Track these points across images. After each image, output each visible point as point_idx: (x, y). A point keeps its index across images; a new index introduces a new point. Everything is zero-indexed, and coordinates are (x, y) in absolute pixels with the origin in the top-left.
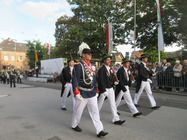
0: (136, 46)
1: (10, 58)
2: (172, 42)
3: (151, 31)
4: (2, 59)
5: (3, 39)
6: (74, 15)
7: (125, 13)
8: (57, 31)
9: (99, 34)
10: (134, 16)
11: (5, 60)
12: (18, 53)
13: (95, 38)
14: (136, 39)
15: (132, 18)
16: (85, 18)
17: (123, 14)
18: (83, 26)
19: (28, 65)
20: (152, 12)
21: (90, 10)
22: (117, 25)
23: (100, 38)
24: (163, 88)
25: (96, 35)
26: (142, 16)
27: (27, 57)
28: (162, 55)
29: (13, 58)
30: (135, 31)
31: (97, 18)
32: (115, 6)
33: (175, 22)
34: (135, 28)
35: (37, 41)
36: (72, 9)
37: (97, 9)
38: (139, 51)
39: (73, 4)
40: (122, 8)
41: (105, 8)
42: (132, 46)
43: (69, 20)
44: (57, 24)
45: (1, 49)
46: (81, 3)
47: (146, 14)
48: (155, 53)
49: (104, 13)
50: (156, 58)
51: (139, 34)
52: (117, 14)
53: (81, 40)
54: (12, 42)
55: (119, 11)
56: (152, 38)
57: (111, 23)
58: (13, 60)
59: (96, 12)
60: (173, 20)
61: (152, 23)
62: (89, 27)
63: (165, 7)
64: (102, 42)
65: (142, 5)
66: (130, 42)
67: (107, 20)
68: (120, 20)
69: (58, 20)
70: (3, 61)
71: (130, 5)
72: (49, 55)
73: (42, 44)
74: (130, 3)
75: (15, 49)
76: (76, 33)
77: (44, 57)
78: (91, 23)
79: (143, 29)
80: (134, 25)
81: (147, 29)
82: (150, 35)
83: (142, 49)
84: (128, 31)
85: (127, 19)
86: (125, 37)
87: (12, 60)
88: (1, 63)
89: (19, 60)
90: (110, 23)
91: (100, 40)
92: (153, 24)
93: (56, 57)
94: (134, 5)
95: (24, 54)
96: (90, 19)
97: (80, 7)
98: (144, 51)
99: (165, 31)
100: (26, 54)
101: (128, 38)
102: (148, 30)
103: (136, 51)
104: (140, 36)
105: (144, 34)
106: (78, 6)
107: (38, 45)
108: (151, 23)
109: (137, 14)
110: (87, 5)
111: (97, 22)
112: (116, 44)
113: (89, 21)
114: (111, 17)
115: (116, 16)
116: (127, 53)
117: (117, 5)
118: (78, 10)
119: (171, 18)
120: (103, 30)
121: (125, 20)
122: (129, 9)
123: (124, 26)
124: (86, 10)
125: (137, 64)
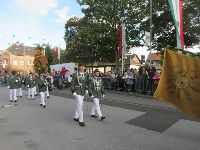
0: (153, 48)
2: (193, 44)
3: (169, 31)
4: (11, 64)
6: (84, 16)
7: (140, 12)
8: (67, 34)
9: (111, 36)
10: (150, 16)
11: (14, 64)
12: (27, 58)
13: (107, 41)
14: (152, 41)
15: (148, 17)
16: (96, 19)
17: (137, 13)
18: (94, 28)
21: (102, 10)
22: (131, 26)
23: (112, 41)
25: (108, 37)
29: (22, 63)
30: (151, 32)
31: (110, 19)
32: (128, 6)
33: (196, 21)
34: (151, 30)
35: (47, 44)
36: (82, 10)
37: (109, 9)
39: (83, 4)
40: (136, 7)
41: (117, 7)
42: (148, 48)
43: (80, 20)
44: (67, 26)
45: (10, 54)
46: (91, 3)
47: (163, 12)
49: (117, 14)
51: (155, 35)
52: (132, 14)
53: (92, 43)
54: (21, 46)
55: (133, 10)
56: (171, 39)
57: (124, 23)
59: (108, 12)
60: (194, 19)
62: (101, 30)
63: (184, 5)
64: (115, 45)
65: (158, 3)
66: (146, 44)
67: (120, 20)
69: (68, 21)
70: (12, 66)
71: (146, 4)
72: (59, 60)
73: (52, 48)
74: (146, 2)
75: (24, 53)
76: (87, 36)
77: (54, 61)
78: (103, 24)
79: (160, 29)
80: (149, 25)
81: (165, 29)
82: (168, 36)
83: (159, 52)
84: (143, 33)
85: (142, 20)
86: (140, 39)
87: (22, 65)
88: (11, 68)
89: (29, 65)
91: (112, 43)
92: (171, 24)
93: (66, 61)
94: (150, 3)
96: (102, 20)
97: (91, 8)
99: (185, 32)
101: (143, 40)
102: (166, 31)
105: (161, 35)
106: (89, 6)
107: (48, 49)
108: (168, 22)
109: (154, 13)
110: (99, 5)
111: (109, 23)
112: (131, 47)
113: (101, 23)
114: (124, 18)
115: (130, 16)
116: (143, 57)
117: (131, 4)
118: (89, 11)
119: (191, 17)
120: (116, 31)
121: (140, 21)
122: (145, 8)
123: (139, 27)
124: (97, 11)
125: (154, 68)
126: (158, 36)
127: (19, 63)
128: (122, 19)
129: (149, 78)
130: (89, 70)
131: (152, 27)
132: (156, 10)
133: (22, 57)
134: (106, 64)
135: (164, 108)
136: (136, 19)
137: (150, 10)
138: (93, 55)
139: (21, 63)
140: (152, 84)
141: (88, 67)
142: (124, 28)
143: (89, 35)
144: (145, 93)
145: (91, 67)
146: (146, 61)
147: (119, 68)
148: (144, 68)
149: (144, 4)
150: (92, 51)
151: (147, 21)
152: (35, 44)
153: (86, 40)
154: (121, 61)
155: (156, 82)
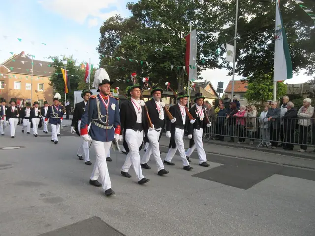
0: (236, 71)
1: (23, 86)
2: (298, 67)
3: (263, 47)
4: (10, 87)
5: (12, 53)
6: (132, 15)
7: (220, 14)
8: (102, 43)
9: (172, 49)
10: (235, 20)
11: (15, 88)
12: (37, 78)
14: (236, 61)
15: (232, 23)
16: (150, 20)
17: (216, 16)
18: (146, 34)
20: (265, 13)
21: (159, 7)
22: (205, 34)
23: (174, 57)
24: (279, 144)
25: (168, 50)
26: (249, 20)
27: (51, 84)
28: (281, 89)
29: (29, 86)
30: (235, 46)
31: (172, 22)
32: (202, 2)
33: (305, 32)
34: (235, 41)
35: (69, 58)
36: (129, 5)
37: (171, 6)
38: (241, 81)
40: (214, 5)
41: (185, 4)
42: (229, 71)
43: (124, 22)
44: (104, 30)
45: (9, 71)
47: (254, 16)
48: (267, 85)
49: (183, 14)
50: (270, 93)
51: (241, 51)
52: (206, 16)
53: (143, 59)
54: (27, 59)
55: (209, 10)
56: (264, 59)
57: (195, 30)
58: (30, 89)
59: (170, 11)
60: (302, 29)
61: (265, 33)
62: (157, 38)
63: (288, 6)
64: (179, 63)
65: (249, 1)
66: (226, 65)
67: (189, 25)
68: (211, 26)
69: (105, 23)
70: (11, 91)
72: (88, 83)
73: (77, 65)
75: (32, 70)
76: (135, 47)
77: (80, 86)
78: (161, 30)
79: (249, 42)
80: (233, 36)
81: (256, 43)
82: (262, 53)
83: (246, 78)
84: (223, 46)
85: (223, 25)
86: (217, 56)
87: (27, 89)
88: (9, 94)
89: (38, 90)
90: (192, 30)
91: (175, 60)
92: (266, 35)
95: (47, 81)
96: (159, 23)
97: (143, 2)
98: (250, 82)
100: (50, 80)
101: (223, 58)
102: (259, 45)
103: (235, 80)
104: (244, 55)
105: (250, 52)
107: (71, 66)
108: (263, 32)
109: (241, 17)
111: (170, 28)
112: (202, 68)
113: (157, 27)
114: (195, 21)
115: (204, 20)
116: (221, 84)
118: (139, 7)
119: (298, 25)
120: (180, 42)
121: (219, 27)
122: (227, 8)
123: (217, 37)
124: (152, 8)
125: (236, 102)
126: (246, 54)
131: (237, 39)
132: (244, 12)
133: (29, 77)
136: (213, 25)
137: (235, 11)
139: (27, 87)
142: (193, 37)
143: (139, 46)
144: (221, 138)
146: (224, 91)
149: (227, 1)
151: (229, 28)
152: (50, 57)
153: (134, 53)
154: (186, 90)
155: (238, 122)
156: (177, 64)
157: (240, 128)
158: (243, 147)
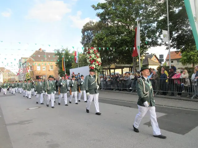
0: (171, 46)
3: (189, 28)
4: (35, 69)
6: (100, 20)
7: (156, 11)
8: (83, 39)
9: (126, 38)
10: (167, 14)
11: (38, 70)
13: (123, 43)
14: (170, 39)
15: (164, 15)
16: (111, 21)
17: (153, 12)
18: (109, 30)
19: (59, 74)
21: (116, 13)
22: (148, 25)
23: (128, 42)
25: (124, 39)
27: (57, 66)
29: (45, 68)
30: (169, 31)
32: (143, 5)
34: (168, 28)
35: (66, 49)
36: (97, 14)
37: (124, 11)
38: (176, 52)
39: (98, 9)
40: (151, 6)
42: (166, 47)
43: (95, 25)
44: (84, 31)
45: (34, 60)
46: (106, 7)
47: (180, 8)
51: (174, 33)
52: (147, 13)
53: (109, 46)
55: (148, 9)
59: (123, 14)
62: (116, 32)
64: (132, 46)
66: (164, 43)
69: (84, 27)
70: (36, 71)
71: (162, 2)
72: (77, 63)
73: (71, 52)
75: (46, 59)
76: (103, 39)
77: (73, 65)
78: (118, 26)
79: (178, 26)
80: (167, 23)
81: (184, 26)
82: (189, 32)
83: (179, 50)
85: (159, 18)
86: (157, 38)
87: (43, 70)
89: (50, 70)
90: (139, 23)
91: (128, 44)
93: (84, 64)
95: (54, 64)
96: (117, 22)
97: (106, 11)
98: (182, 52)
100: (56, 63)
101: (161, 39)
102: (186, 27)
104: (176, 35)
105: (180, 32)
106: (104, 10)
107: (67, 54)
109: (171, 11)
110: (113, 8)
111: (124, 24)
112: (148, 47)
113: (116, 25)
114: (140, 18)
115: (146, 16)
116: (161, 56)
117: (146, 4)
118: (104, 14)
120: (132, 32)
121: (156, 19)
122: (161, 6)
123: (155, 26)
124: (111, 14)
126: (177, 34)
127: (41, 68)
128: (137, 20)
129: (168, 77)
130: (106, 72)
131: (170, 25)
132: (173, 7)
133: (44, 62)
134: (123, 65)
135: (186, 108)
136: (152, 18)
137: (166, 7)
138: (109, 57)
139: (43, 69)
140: (172, 83)
141: (105, 69)
143: (106, 38)
144: (164, 94)
145: (108, 69)
146: (165, 60)
147: (136, 69)
148: (162, 68)
149: (160, 2)
150: (109, 53)
151: (164, 19)
152: (55, 50)
153: (103, 42)
154: (139, 61)
155: (176, 82)
156: (131, 47)
157: (177, 86)
158: (180, 99)
